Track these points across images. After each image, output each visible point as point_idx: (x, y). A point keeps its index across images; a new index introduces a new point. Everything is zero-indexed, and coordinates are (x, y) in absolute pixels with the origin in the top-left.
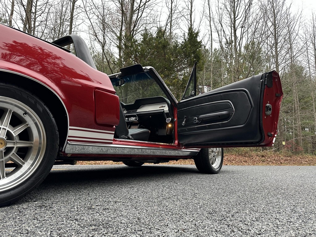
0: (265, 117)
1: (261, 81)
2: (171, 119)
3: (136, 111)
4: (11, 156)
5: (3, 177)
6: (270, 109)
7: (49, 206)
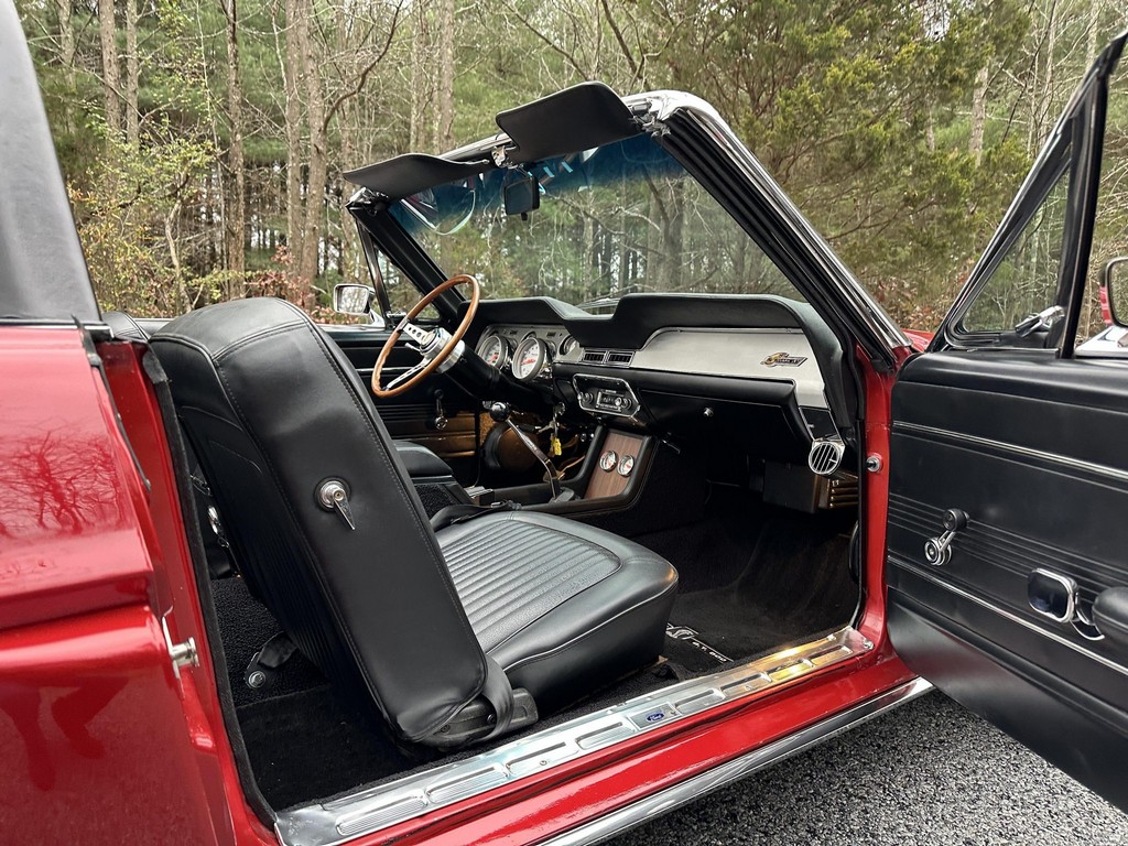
2: (840, 449)
3: (627, 358)
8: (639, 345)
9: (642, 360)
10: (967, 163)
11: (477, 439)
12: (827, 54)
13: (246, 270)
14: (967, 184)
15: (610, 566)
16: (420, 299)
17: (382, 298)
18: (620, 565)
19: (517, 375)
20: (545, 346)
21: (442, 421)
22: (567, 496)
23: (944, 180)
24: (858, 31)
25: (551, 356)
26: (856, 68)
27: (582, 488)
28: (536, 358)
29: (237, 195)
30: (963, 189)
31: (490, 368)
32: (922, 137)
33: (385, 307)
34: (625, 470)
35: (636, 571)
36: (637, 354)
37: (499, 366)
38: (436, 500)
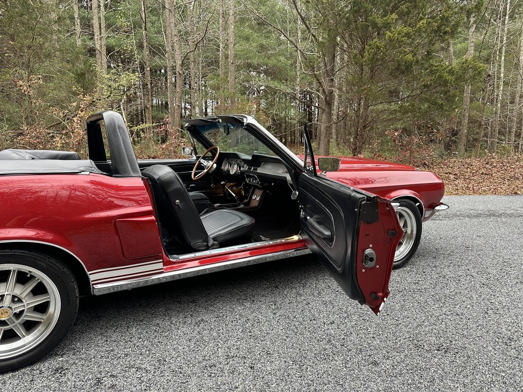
0: (364, 270)
1: (356, 210)
2: (297, 193)
3: (256, 170)
4: (23, 318)
5: (24, 336)
6: (371, 260)
7: (66, 369)
8: (259, 166)
9: (259, 170)
10: (451, 69)
11: (224, 191)
12: (387, 26)
13: (153, 123)
14: (449, 78)
15: (240, 219)
16: (205, 150)
17: (195, 150)
18: (242, 219)
19: (232, 174)
20: (238, 164)
21: (213, 186)
22: (242, 206)
23: (440, 77)
24: (401, 15)
25: (240, 168)
26: (399, 32)
27: (248, 204)
28: (236, 168)
29: (148, 92)
30: (448, 80)
31: (224, 171)
33: (196, 154)
34: (258, 199)
35: (246, 220)
36: (258, 168)
37: (227, 170)
38: (205, 206)
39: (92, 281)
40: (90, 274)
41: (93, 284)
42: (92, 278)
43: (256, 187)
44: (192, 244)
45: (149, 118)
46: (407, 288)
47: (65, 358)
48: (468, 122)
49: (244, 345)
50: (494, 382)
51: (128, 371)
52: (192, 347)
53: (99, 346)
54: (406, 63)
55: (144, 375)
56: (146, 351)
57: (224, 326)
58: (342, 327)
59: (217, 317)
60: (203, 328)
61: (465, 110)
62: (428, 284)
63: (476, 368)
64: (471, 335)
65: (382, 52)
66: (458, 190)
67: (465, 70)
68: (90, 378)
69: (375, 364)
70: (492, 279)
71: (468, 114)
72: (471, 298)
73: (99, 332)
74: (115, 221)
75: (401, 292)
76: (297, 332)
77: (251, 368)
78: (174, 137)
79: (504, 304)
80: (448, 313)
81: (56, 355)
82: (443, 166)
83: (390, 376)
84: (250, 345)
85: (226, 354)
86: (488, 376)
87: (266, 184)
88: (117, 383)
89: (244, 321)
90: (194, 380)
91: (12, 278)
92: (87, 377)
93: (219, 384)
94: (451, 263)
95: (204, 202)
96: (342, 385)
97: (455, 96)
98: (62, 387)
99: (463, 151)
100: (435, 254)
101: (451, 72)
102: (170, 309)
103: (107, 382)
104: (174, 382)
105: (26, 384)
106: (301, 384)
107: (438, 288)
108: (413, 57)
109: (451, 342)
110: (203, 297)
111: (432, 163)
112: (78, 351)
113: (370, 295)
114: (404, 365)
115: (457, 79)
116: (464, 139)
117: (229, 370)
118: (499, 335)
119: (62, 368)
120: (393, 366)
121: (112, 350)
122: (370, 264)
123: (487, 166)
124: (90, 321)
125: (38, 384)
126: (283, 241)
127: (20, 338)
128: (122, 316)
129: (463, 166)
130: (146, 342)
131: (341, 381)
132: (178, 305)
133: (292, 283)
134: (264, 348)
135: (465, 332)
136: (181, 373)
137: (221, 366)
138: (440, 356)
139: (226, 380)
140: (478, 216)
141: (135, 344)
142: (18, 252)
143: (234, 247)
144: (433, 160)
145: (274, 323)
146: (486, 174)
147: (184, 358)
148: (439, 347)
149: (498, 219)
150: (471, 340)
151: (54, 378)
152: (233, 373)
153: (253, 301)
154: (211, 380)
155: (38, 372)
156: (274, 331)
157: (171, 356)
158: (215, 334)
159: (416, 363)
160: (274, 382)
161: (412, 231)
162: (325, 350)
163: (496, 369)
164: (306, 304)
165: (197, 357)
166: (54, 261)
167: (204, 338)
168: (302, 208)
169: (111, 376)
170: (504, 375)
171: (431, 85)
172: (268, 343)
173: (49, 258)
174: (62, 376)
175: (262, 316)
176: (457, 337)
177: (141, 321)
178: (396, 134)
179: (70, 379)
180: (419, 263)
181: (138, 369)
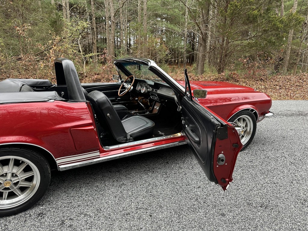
0: (217, 166)
1: (214, 131)
2: (181, 107)
3: (157, 91)
4: (19, 185)
5: (20, 195)
6: (223, 160)
7: (45, 214)
10: (282, 20)
13: (97, 53)
14: (280, 25)
15: (146, 123)
16: (126, 77)
17: (120, 77)
18: (147, 123)
19: (142, 92)
21: (131, 98)
22: (148, 113)
23: (274, 25)
25: (147, 89)
28: (145, 89)
30: (279, 27)
31: (138, 91)
32: (269, 13)
33: (121, 79)
34: (158, 109)
35: (149, 124)
36: (158, 90)
37: (139, 90)
38: (126, 114)
39: (58, 164)
40: (56, 160)
41: (59, 165)
42: (58, 162)
43: (156, 101)
44: (117, 139)
45: (95, 49)
46: (245, 165)
47: (44, 207)
48: (290, 52)
49: (147, 201)
50: (293, 229)
51: (80, 217)
52: (116, 201)
53: (63, 200)
54: (253, 16)
55: (88, 219)
56: (90, 203)
57: (136, 188)
58: (205, 190)
59: (132, 182)
60: (123, 189)
61: (289, 45)
62: (258, 162)
63: (283, 220)
64: (282, 197)
65: (238, 8)
66: (281, 96)
67: (290, 21)
68: (58, 220)
69: (223, 215)
70: (297, 159)
71: (290, 47)
72: (283, 172)
73: (64, 191)
74: (70, 129)
75: (242, 167)
76: (178, 193)
77: (150, 216)
78: (110, 62)
79: (303, 177)
80: (269, 182)
81: (39, 205)
82: (272, 81)
83: (231, 223)
84: (150, 201)
85: (137, 207)
86: (290, 224)
87: (162, 100)
88: (73, 224)
89: (148, 185)
90: (117, 223)
91: (11, 163)
92: (56, 220)
93: (131, 226)
94: (273, 148)
95: (125, 111)
96: (203, 228)
97: (283, 37)
98: (42, 225)
99: (286, 70)
100: (264, 142)
101: (281, 22)
102: (105, 176)
103: (67, 223)
104: (106, 224)
105: (22, 223)
106: (179, 227)
107: (264, 165)
108: (258, 12)
109: (269, 201)
110: (124, 169)
111: (266, 79)
112: (51, 203)
113: (221, 180)
114: (240, 216)
115: (285, 26)
116: (287, 62)
117: (137, 217)
118: (299, 197)
119: (42, 213)
120: (234, 217)
121: (71, 203)
122: (222, 163)
123: (300, 81)
124: (59, 183)
125: (29, 223)
126: (172, 136)
127: (18, 196)
128: (77, 180)
129: (285, 80)
130: (90, 197)
131: (202, 226)
132: (110, 174)
133: (176, 160)
134: (158, 203)
135: (278, 195)
136: (110, 218)
137: (133, 214)
138: (262, 211)
139: (135, 224)
140: (292, 115)
141: (84, 199)
142: (14, 149)
143: (142, 141)
144: (266, 77)
145: (165, 186)
146: (299, 86)
147: (112, 209)
148: (262, 205)
149: (304, 118)
150: (282, 200)
151: (37, 220)
152: (139, 219)
153: (153, 172)
154: (127, 223)
155: (29, 215)
156: (165, 192)
157: (105, 207)
158: (130, 193)
159: (247, 215)
160: (163, 225)
161: (250, 129)
162: (194, 205)
163: (295, 220)
164: (184, 175)
165: (119, 208)
166: (35, 153)
167: (124, 196)
168: (183, 119)
169: (70, 219)
170: (299, 224)
171: (268, 30)
172: (161, 200)
173: (32, 152)
174: (42, 219)
175: (158, 182)
176: (273, 198)
177: (88, 183)
178: (245, 61)
179: (47, 220)
180: (254, 147)
181: (85, 215)
